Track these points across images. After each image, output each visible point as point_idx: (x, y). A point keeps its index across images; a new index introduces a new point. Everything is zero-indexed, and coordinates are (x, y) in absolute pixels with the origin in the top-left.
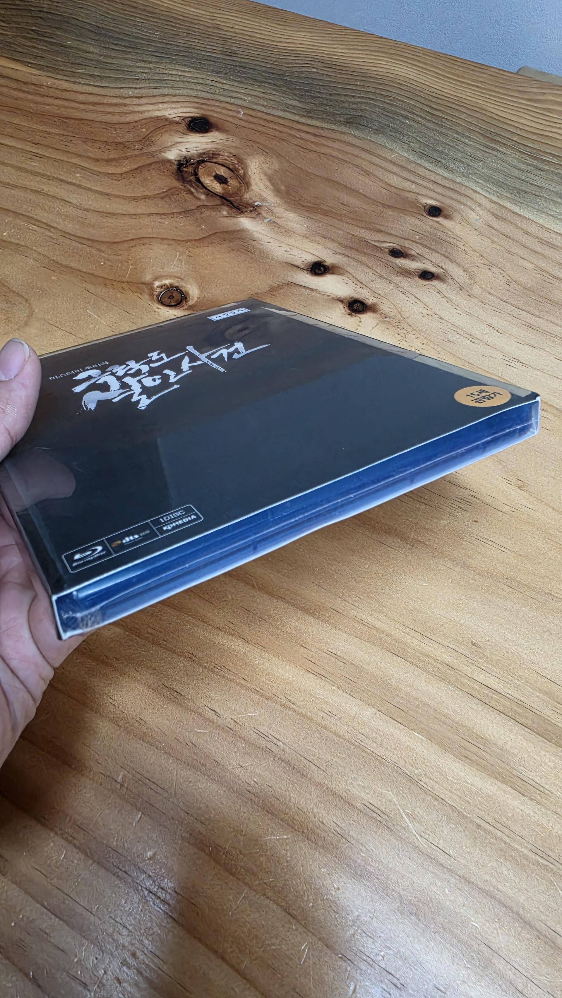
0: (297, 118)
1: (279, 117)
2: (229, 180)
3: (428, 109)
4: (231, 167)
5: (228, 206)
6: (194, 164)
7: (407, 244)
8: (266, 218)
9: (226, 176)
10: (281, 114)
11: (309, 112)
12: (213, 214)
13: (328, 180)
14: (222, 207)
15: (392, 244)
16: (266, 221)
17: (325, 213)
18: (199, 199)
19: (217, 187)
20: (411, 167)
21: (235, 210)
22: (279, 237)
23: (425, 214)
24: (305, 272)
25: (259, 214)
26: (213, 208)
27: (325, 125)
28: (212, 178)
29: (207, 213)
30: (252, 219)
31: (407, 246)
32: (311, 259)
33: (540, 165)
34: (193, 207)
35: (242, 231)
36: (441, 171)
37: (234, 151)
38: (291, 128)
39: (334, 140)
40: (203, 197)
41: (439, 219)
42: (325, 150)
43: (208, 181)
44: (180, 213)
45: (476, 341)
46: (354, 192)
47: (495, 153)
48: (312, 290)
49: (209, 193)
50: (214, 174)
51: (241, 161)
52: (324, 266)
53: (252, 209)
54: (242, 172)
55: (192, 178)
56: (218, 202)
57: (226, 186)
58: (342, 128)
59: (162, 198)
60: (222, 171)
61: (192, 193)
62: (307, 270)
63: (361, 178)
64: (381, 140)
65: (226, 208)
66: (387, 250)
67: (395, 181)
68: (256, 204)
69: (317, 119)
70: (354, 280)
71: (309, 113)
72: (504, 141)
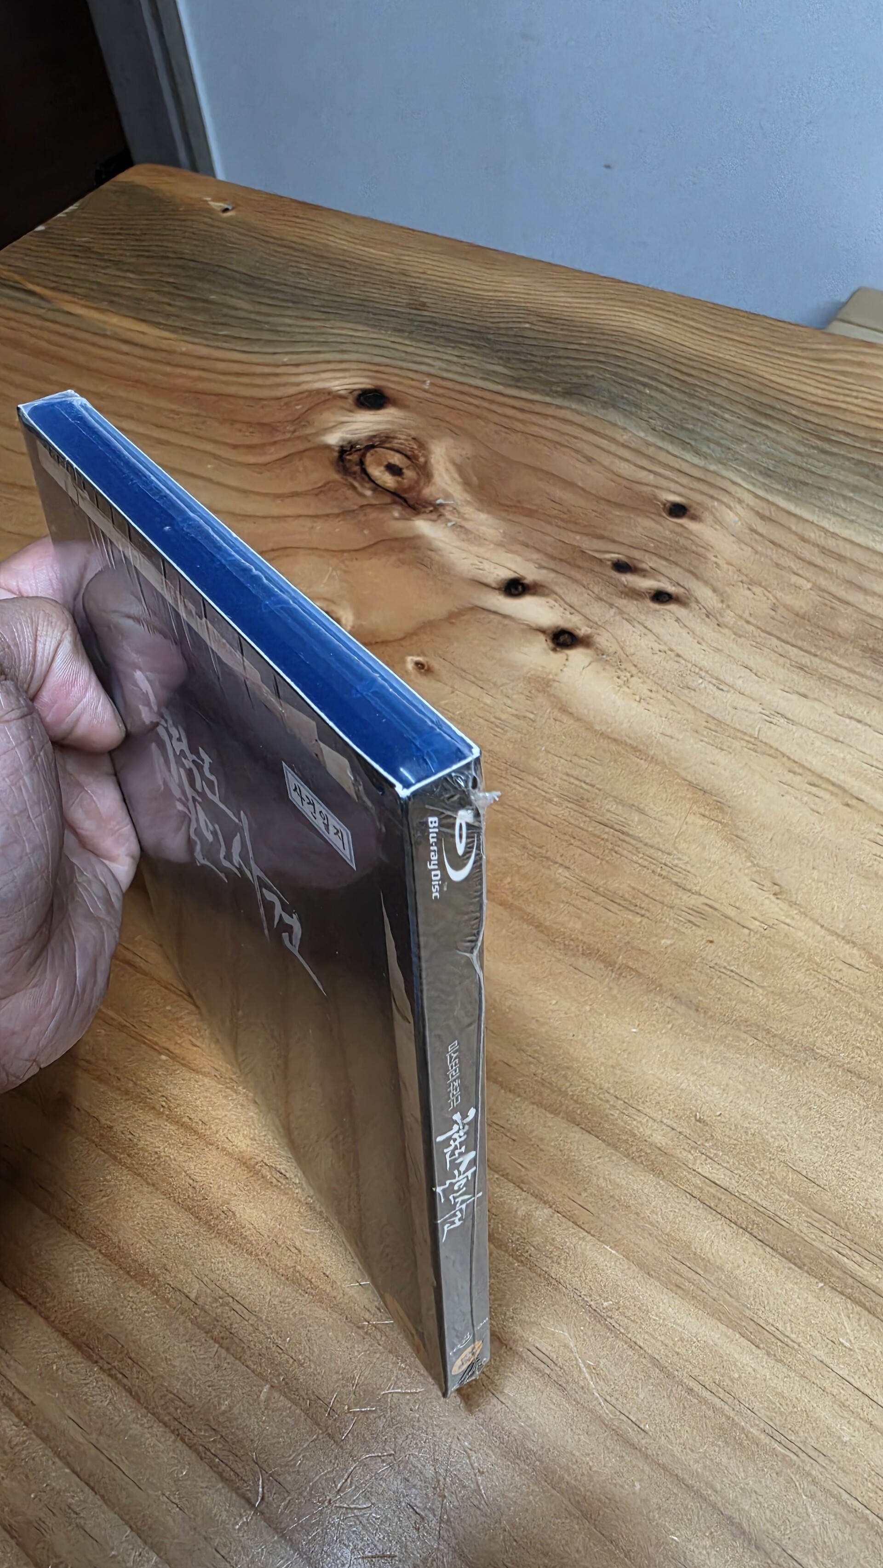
0: (500, 388)
1: (477, 387)
2: (405, 471)
3: (677, 375)
4: (409, 453)
5: (401, 504)
6: (360, 450)
7: (637, 554)
8: (450, 521)
9: (401, 466)
10: (480, 383)
11: (518, 380)
12: (381, 516)
13: (535, 469)
14: (394, 506)
15: (616, 556)
16: (450, 524)
17: (530, 513)
18: (362, 495)
19: (388, 480)
20: (651, 451)
21: (409, 510)
22: (465, 545)
23: (664, 514)
24: (497, 592)
25: (441, 515)
26: (382, 507)
27: (537, 397)
28: (382, 468)
29: (373, 515)
30: (430, 523)
31: (638, 557)
32: (506, 574)
33: (826, 446)
34: (355, 507)
35: (418, 537)
36: (688, 456)
37: (413, 433)
38: (492, 402)
39: (546, 416)
40: (369, 493)
41: (683, 521)
42: (534, 429)
43: (378, 472)
44: (338, 515)
45: (725, 688)
46: (568, 484)
47: (765, 431)
48: (505, 616)
49: (378, 487)
50: (385, 463)
51: (422, 446)
52: (523, 584)
53: (431, 508)
54: (422, 460)
55: (357, 468)
56: (388, 499)
57: (400, 479)
58: (559, 401)
59: (317, 495)
60: (396, 459)
61: (354, 488)
62: (499, 589)
63: (579, 465)
64: (613, 416)
65: (399, 508)
66: (609, 563)
67: (625, 469)
68: (438, 502)
69: (525, 389)
70: (562, 603)
71: (517, 382)
72: (780, 416)
